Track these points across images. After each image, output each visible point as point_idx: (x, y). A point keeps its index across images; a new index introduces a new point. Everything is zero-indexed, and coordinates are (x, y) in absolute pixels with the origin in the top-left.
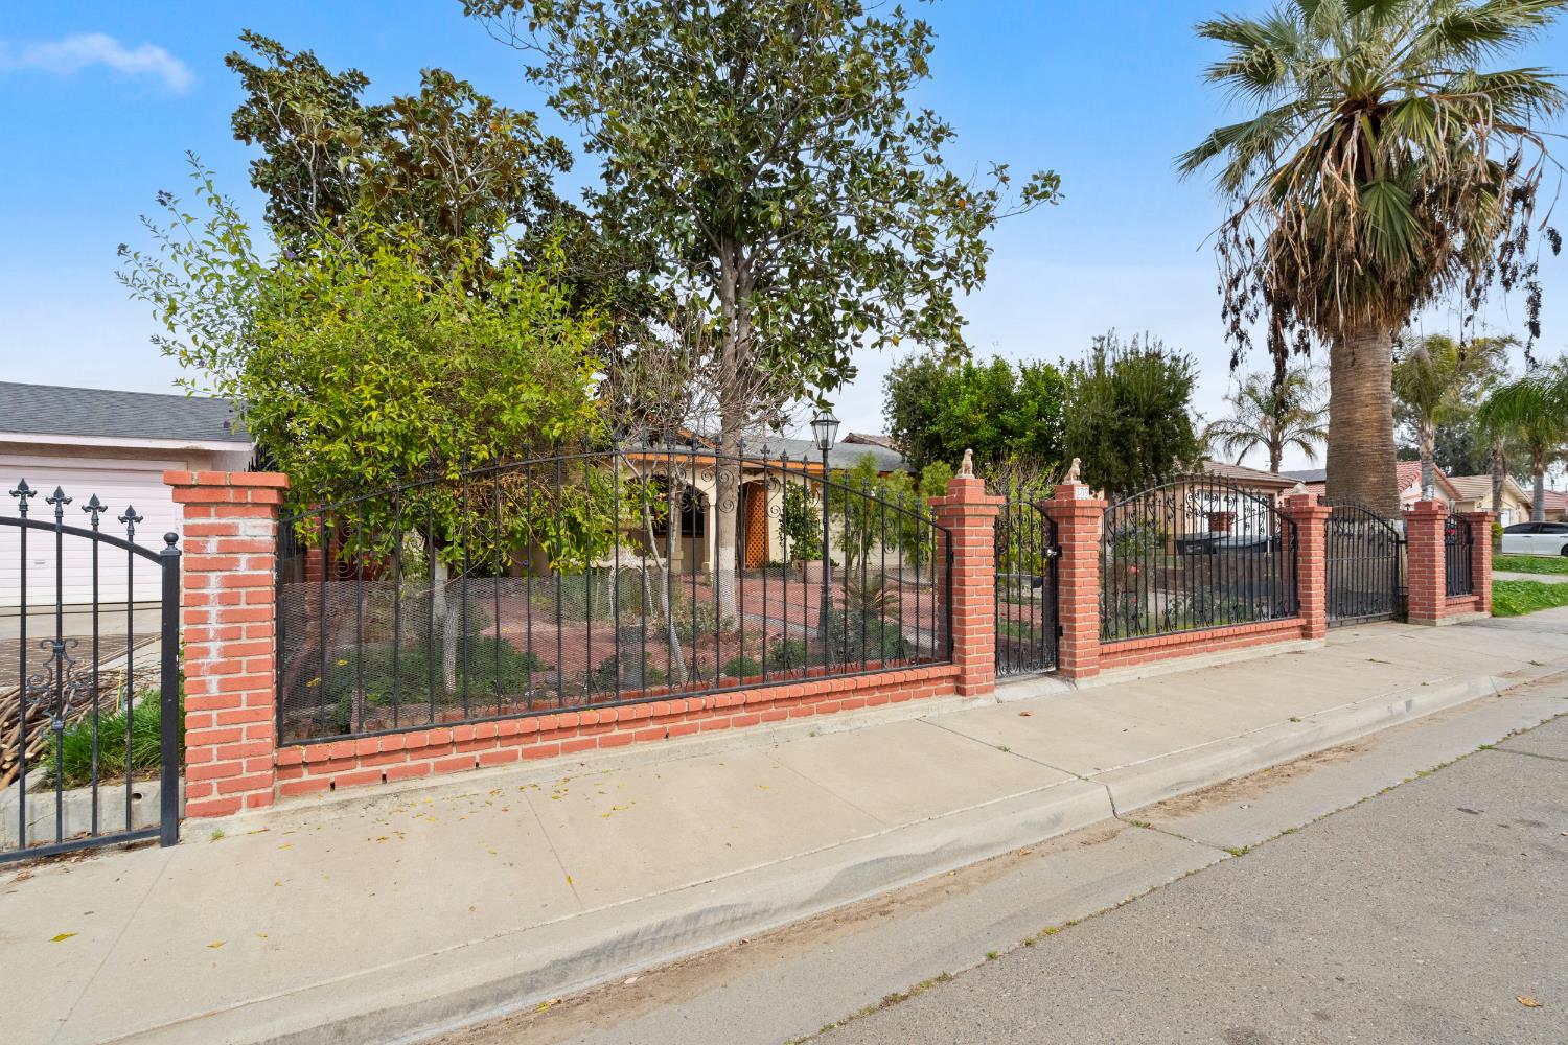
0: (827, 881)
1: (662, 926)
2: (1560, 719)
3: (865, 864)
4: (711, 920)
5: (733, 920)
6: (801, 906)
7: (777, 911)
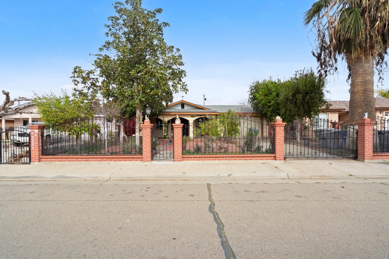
0: (54, 176)
1: (33, 176)
2: (266, 184)
3: (60, 176)
4: (38, 177)
5: (41, 178)
6: (50, 178)
7: (46, 178)
